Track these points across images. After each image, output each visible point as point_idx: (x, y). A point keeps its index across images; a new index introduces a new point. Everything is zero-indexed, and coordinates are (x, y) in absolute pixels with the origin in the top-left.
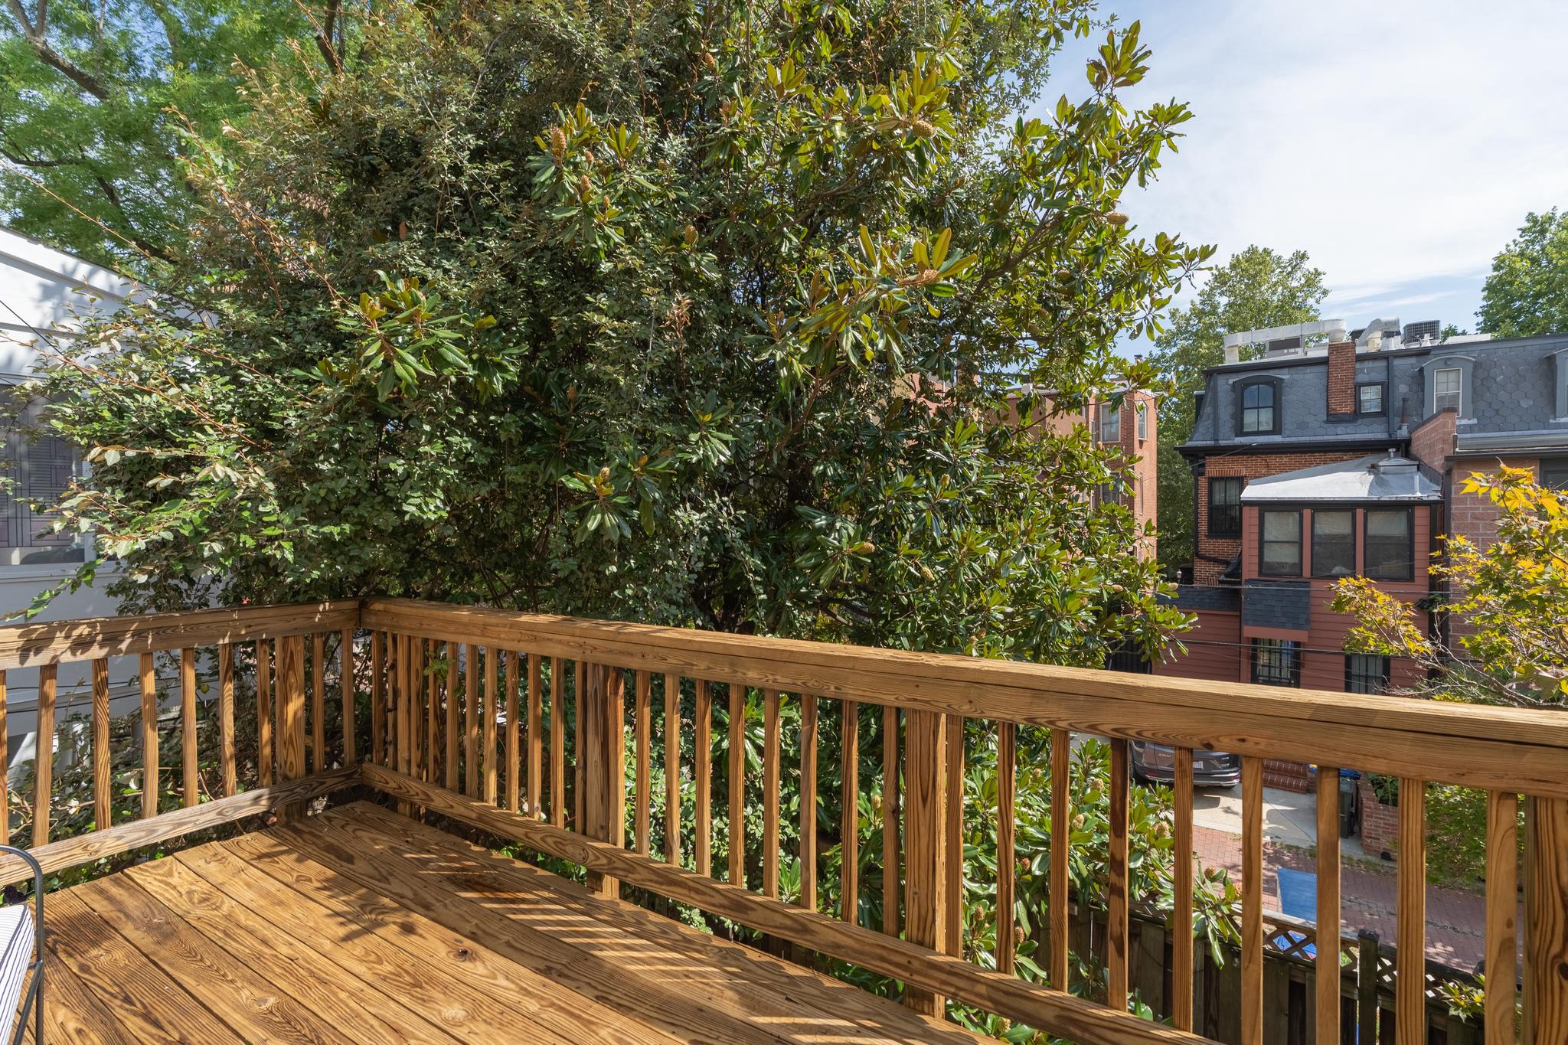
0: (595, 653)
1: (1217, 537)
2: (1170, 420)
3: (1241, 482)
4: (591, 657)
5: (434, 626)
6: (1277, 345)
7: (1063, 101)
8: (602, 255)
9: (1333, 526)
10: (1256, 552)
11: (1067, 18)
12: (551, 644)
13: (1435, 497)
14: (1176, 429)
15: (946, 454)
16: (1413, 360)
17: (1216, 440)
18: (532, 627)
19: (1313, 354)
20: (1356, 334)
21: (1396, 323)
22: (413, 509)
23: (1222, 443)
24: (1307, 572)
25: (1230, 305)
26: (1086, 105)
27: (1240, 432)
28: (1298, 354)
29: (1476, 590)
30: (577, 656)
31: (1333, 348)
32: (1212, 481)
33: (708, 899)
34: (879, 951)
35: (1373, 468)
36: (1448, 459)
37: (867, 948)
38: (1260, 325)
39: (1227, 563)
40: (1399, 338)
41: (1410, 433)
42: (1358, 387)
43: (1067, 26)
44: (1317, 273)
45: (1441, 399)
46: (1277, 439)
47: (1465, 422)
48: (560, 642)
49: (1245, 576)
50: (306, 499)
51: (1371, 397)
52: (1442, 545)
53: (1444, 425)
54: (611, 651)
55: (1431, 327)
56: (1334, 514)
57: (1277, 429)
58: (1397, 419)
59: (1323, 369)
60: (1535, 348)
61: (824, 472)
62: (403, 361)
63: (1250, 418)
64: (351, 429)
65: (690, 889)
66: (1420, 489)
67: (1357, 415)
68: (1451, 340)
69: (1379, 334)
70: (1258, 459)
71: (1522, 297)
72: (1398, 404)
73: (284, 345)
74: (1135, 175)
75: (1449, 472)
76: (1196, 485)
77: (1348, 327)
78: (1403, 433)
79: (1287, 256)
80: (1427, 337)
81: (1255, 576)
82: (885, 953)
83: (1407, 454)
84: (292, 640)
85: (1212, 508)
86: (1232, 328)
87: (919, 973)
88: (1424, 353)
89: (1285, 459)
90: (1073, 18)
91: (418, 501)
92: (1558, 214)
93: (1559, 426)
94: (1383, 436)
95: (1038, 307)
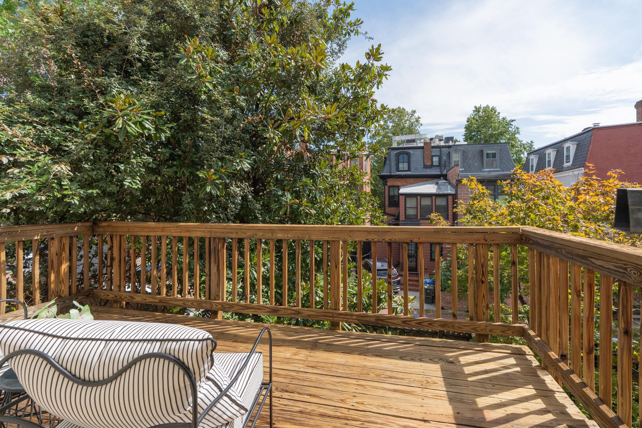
0: (216, 234)
1: (391, 207)
2: (374, 166)
3: (398, 188)
4: (213, 235)
5: (136, 230)
6: (409, 141)
7: (358, 62)
8: (203, 92)
9: (426, 202)
10: (404, 211)
11: (352, 29)
12: (196, 232)
13: (454, 193)
14: (376, 169)
15: (317, 171)
16: (447, 149)
17: (391, 173)
18: (187, 227)
19: (420, 145)
20: (431, 139)
21: (442, 136)
22: (128, 184)
23: (393, 174)
24: (419, 218)
25: (393, 126)
26: (365, 65)
27: (398, 171)
28: (414, 145)
29: (465, 214)
30: (208, 235)
31: (425, 143)
32: (390, 187)
33: (263, 311)
34: (323, 314)
35: (437, 183)
36: (457, 181)
37: (319, 314)
38: (402, 134)
39: (394, 216)
40: (443, 142)
41: (447, 172)
42: (432, 156)
43: (352, 31)
44: (419, 118)
45: (455, 162)
46: (409, 173)
47: (461, 169)
48: (200, 231)
49: (401, 220)
50: (78, 179)
51: (436, 159)
52: (456, 203)
53: (456, 170)
54: (223, 232)
55: (451, 139)
56: (426, 198)
57: (409, 170)
58: (443, 168)
59: (422, 150)
60: (478, 147)
61: (277, 177)
62: (129, 126)
63: (401, 165)
64: (98, 151)
65: (256, 309)
66: (450, 190)
67: (432, 166)
68: (457, 143)
69: (438, 140)
70: (403, 180)
71: (474, 131)
72: (443, 163)
73: (56, 115)
74: (376, 86)
75: (457, 185)
76: (384, 189)
77: (429, 136)
78: (445, 172)
79: (410, 112)
80: (451, 142)
81: (404, 219)
82: (325, 314)
83: (446, 179)
84: (64, 238)
85: (390, 197)
86: (394, 134)
87: (336, 317)
88: (450, 147)
89: (412, 180)
90: (354, 30)
91: (129, 181)
92: (482, 107)
93: (484, 172)
94: (439, 173)
95: (346, 124)
